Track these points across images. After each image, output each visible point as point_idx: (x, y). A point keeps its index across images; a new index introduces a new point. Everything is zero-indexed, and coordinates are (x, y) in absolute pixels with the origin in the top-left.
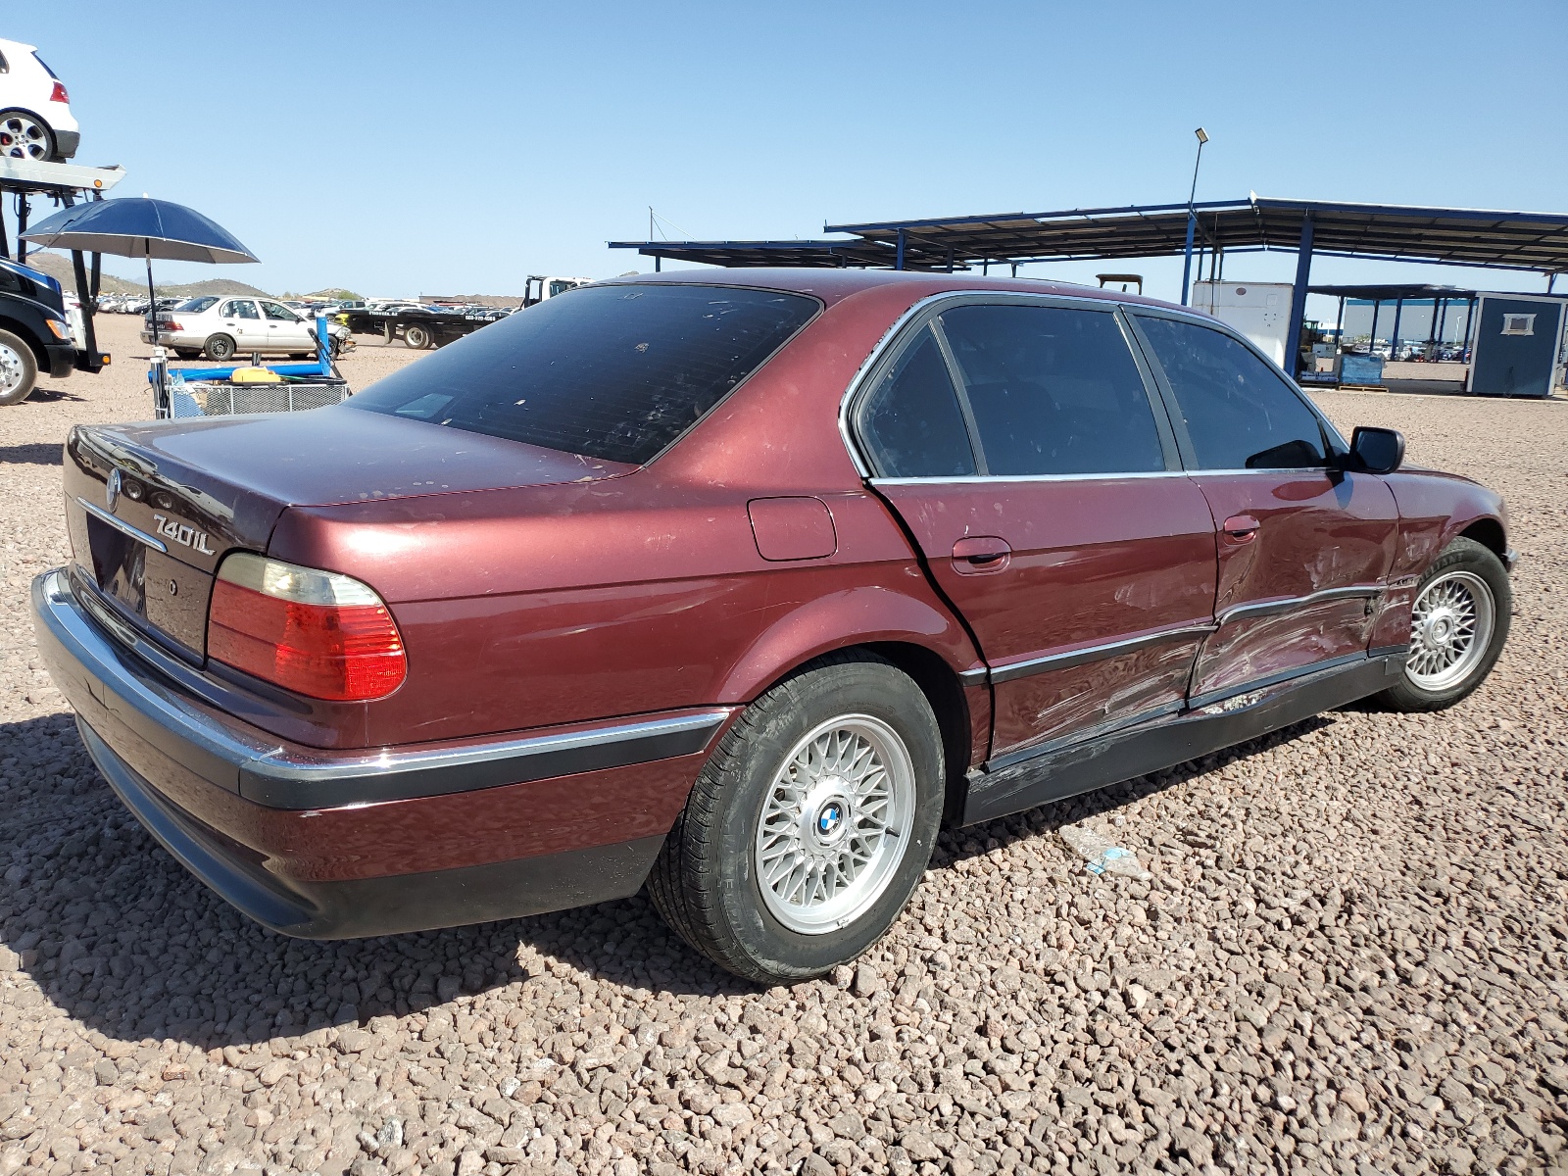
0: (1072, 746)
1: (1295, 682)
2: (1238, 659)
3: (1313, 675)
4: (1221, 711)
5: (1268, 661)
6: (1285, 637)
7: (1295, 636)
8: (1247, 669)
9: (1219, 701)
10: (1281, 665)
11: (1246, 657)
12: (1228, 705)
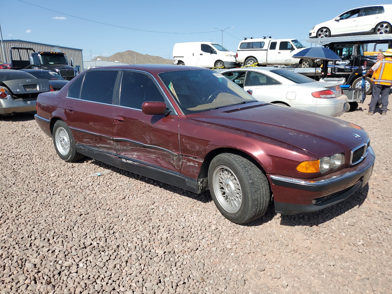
0: (91, 149)
1: (148, 167)
2: (133, 153)
3: (155, 168)
4: (126, 162)
5: (143, 158)
6: (150, 155)
7: (153, 156)
8: (134, 156)
9: (126, 159)
10: (145, 160)
11: (136, 153)
12: (128, 161)
